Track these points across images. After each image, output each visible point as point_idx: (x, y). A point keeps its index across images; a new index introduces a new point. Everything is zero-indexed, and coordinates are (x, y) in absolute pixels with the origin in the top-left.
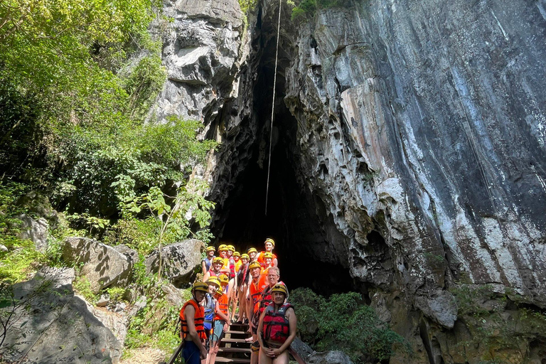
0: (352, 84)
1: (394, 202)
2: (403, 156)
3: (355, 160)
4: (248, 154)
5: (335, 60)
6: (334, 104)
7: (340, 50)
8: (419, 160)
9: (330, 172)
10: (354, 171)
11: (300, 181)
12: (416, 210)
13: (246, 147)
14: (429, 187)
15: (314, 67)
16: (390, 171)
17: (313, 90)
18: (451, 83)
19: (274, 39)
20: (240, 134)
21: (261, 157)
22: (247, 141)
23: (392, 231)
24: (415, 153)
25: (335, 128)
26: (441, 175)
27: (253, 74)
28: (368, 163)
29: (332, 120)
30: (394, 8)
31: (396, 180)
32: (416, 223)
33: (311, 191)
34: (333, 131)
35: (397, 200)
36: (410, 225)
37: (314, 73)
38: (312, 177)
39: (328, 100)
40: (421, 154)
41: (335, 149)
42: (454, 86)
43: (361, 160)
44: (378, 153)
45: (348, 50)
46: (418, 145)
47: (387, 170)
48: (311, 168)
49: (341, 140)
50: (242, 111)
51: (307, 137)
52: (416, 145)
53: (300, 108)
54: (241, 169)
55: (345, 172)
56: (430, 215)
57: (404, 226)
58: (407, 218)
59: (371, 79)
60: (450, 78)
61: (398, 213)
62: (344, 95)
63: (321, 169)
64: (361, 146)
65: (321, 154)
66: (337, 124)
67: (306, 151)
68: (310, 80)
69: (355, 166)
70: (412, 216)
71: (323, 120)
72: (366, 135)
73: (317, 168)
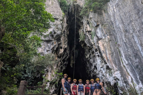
0: (102, 38)
1: (119, 80)
2: (122, 63)
3: (105, 65)
4: (67, 62)
5: (96, 29)
6: (96, 45)
7: (98, 26)
8: (127, 65)
9: (98, 69)
10: (105, 69)
11: (88, 72)
12: (126, 82)
13: (66, 60)
14: (130, 74)
15: (89, 32)
16: (116, 69)
17: (89, 40)
18: (134, 38)
19: (74, 19)
20: (64, 55)
21: (71, 62)
22: (66, 57)
23: (120, 90)
24: (125, 62)
25: (98, 53)
26: (133, 70)
27: (67, 32)
28: (109, 66)
29: (96, 50)
30: (115, 10)
31: (118, 72)
32: (127, 87)
33: (92, 76)
34: (97, 54)
35: (119, 79)
36: (125, 88)
37: (89, 34)
38: (92, 71)
39: (94, 43)
40: (127, 63)
41: (98, 61)
42: (134, 40)
43: (107, 65)
44: (112, 63)
45: (100, 26)
46: (126, 59)
47: (115, 68)
48: (91, 67)
49: (100, 58)
50: (64, 47)
51: (89, 56)
52: (125, 59)
53: (85, 45)
54: (64, 68)
55: (102, 69)
56: (132, 84)
57: (123, 88)
58: (123, 85)
59: (108, 36)
60: (133, 37)
61: (120, 84)
62: (100, 42)
63: (95, 68)
64: (106, 60)
65: (94, 62)
66: (98, 52)
67: (89, 61)
68: (87, 36)
69: (105, 67)
70: (125, 85)
71: (94, 50)
72: (108, 56)
73: (93, 67)
